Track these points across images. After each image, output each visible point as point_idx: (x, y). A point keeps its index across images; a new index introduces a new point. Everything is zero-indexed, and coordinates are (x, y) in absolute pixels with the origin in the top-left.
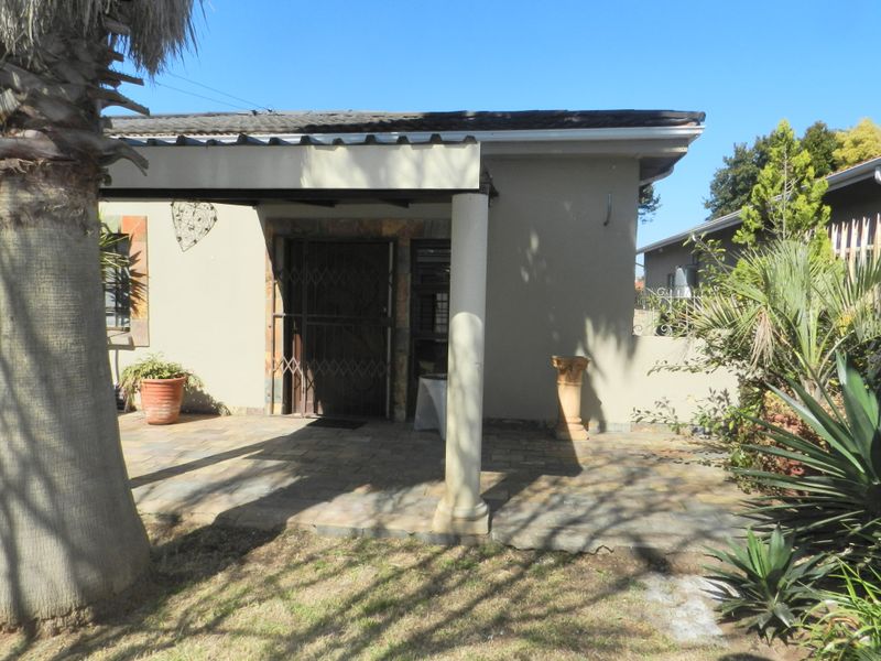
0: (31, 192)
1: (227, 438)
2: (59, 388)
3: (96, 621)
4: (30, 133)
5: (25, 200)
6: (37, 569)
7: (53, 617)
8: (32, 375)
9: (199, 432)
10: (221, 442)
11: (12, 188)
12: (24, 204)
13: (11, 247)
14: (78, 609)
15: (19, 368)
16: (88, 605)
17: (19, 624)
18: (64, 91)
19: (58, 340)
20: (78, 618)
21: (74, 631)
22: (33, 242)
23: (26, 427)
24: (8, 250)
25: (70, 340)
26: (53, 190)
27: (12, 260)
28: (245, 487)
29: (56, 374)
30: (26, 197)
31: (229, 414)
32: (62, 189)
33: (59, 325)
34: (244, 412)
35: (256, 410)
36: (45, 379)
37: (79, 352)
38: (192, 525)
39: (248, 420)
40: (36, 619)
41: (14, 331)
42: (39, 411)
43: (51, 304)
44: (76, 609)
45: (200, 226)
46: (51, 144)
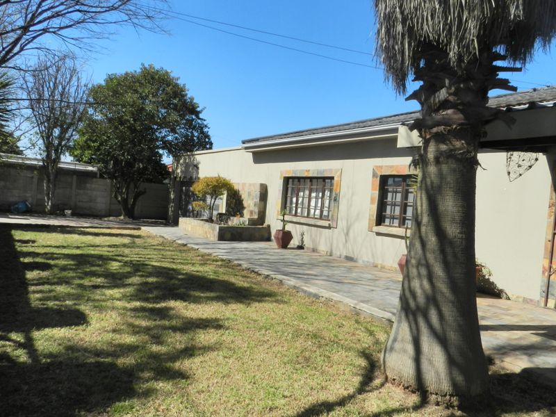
0: (447, 145)
1: (513, 315)
2: (450, 258)
3: (460, 408)
4: (450, 111)
5: (443, 150)
6: (430, 362)
7: (437, 394)
8: (436, 248)
9: (489, 306)
10: (509, 317)
11: (436, 143)
12: (442, 151)
13: (432, 176)
14: (451, 395)
15: (429, 243)
16: (456, 395)
17: (418, 390)
18: (472, 84)
19: (452, 230)
20: (450, 401)
21: (447, 408)
22: (444, 172)
23: (430, 277)
24: (430, 177)
25: (458, 231)
26: (458, 143)
27: (432, 183)
28: (540, 355)
29: (449, 250)
30: (443, 147)
31: (508, 299)
32: (463, 142)
33: (453, 221)
34: (521, 300)
35: (531, 300)
36: (442, 251)
37: (462, 238)
38: (503, 368)
39: (525, 306)
40: (428, 391)
41: (429, 222)
42: (439, 270)
43: (450, 208)
44: (450, 395)
45: (527, 164)
46: (461, 116)
